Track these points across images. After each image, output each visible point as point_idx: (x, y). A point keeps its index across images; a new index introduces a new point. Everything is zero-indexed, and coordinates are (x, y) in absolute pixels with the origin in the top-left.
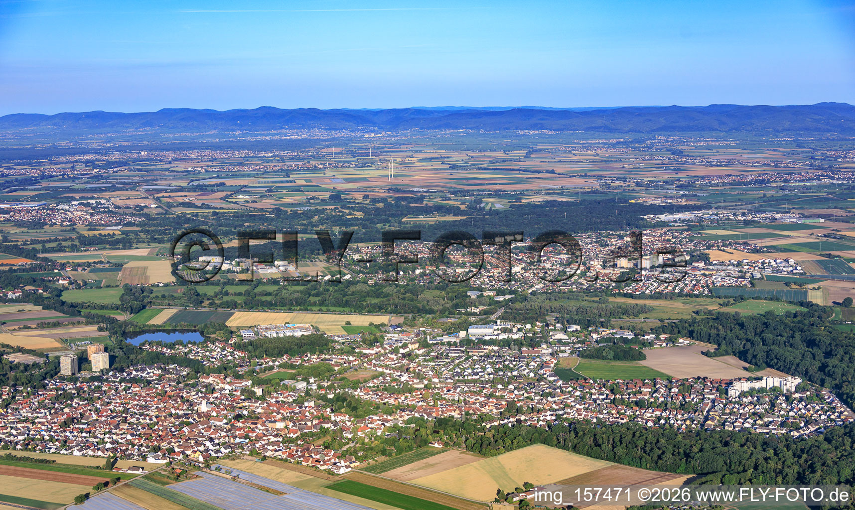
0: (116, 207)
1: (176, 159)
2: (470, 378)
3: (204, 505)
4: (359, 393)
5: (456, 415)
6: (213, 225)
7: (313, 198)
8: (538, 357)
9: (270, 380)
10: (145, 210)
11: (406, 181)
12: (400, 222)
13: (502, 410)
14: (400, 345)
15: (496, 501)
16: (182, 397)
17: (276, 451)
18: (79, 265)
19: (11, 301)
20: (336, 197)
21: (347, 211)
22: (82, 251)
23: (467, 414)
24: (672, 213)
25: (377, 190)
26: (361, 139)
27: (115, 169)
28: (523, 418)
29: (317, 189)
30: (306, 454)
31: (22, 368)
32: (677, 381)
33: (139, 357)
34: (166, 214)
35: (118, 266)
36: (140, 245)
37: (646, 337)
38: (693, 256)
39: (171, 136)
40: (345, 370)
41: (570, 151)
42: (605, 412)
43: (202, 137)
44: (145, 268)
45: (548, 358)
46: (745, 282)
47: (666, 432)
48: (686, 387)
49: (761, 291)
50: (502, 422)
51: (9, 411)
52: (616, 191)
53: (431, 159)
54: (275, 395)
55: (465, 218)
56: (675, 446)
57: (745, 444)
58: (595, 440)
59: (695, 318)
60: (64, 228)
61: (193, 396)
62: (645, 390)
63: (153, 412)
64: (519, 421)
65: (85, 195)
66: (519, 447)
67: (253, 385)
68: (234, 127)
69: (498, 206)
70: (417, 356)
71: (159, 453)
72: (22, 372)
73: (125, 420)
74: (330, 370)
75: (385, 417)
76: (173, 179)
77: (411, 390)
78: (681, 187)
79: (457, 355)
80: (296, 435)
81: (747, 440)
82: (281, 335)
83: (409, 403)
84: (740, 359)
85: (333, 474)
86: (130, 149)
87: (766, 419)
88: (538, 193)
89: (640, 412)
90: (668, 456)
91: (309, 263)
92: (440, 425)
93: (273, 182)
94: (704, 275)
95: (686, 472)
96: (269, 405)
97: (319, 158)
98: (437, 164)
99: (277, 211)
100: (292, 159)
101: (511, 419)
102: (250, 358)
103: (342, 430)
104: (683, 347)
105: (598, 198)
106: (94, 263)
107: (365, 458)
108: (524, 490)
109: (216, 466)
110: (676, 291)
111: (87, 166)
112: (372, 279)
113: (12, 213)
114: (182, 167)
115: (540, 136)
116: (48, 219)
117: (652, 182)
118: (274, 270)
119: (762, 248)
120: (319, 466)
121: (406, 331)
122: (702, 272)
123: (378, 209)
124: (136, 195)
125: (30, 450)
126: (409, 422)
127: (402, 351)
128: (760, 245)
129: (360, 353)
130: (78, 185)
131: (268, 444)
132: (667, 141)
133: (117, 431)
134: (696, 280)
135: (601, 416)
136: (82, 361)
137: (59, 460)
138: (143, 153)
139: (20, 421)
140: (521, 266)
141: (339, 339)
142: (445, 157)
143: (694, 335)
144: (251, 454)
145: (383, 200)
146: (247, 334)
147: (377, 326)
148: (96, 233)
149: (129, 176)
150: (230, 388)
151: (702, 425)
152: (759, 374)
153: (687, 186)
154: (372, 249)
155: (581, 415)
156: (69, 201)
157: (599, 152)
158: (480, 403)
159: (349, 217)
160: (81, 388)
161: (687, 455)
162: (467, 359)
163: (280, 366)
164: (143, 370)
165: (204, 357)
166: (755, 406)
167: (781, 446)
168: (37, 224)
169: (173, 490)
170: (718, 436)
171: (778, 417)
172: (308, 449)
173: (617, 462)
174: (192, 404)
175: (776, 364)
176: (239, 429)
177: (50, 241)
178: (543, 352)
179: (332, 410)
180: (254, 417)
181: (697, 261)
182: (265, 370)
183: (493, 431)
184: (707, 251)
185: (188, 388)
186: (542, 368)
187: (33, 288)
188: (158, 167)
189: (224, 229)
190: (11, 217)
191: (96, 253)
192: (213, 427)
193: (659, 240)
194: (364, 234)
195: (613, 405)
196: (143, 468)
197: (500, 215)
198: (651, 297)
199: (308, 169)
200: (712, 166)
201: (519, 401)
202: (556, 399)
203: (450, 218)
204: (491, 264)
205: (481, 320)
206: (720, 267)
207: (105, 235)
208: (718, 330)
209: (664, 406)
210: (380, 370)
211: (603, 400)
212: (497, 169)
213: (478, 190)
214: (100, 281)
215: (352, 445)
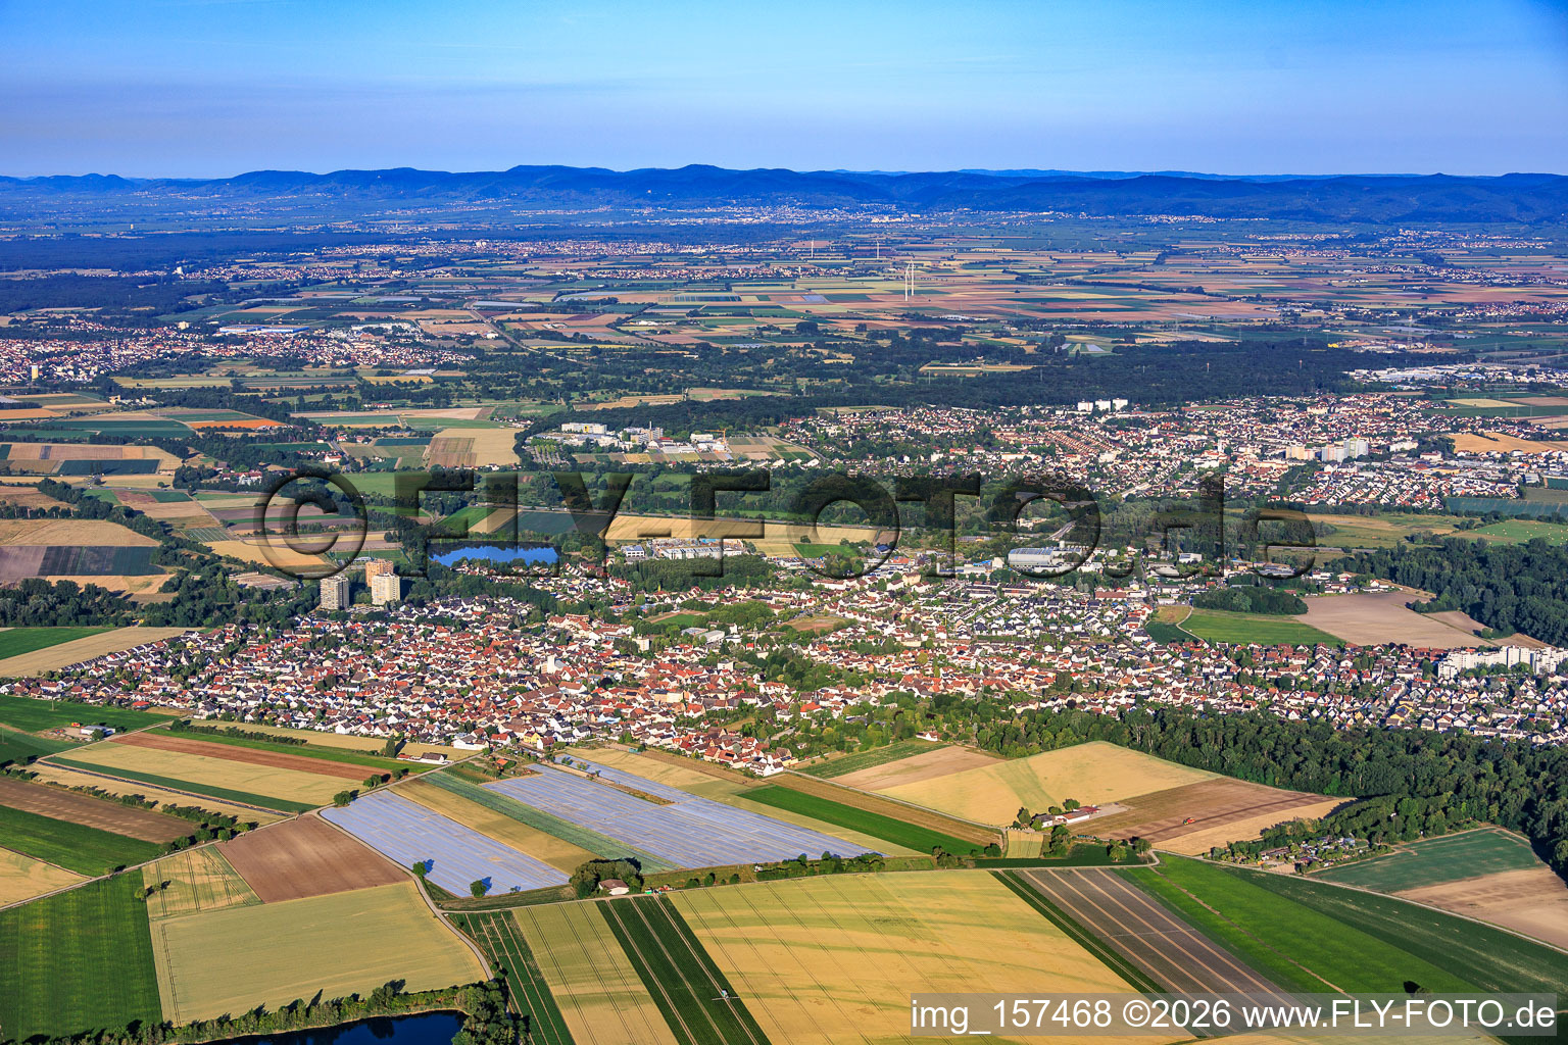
0: (427, 336)
1: (537, 256)
2: (1000, 633)
3: (540, 815)
4: (810, 652)
5: (967, 691)
6: (590, 370)
7: (770, 328)
8: (1120, 603)
9: (665, 627)
10: (477, 343)
11: (936, 301)
12: (915, 373)
13: (1046, 687)
14: (890, 577)
15: (1016, 825)
16: (517, 649)
17: (663, 737)
18: (359, 432)
19: (244, 488)
20: (809, 327)
21: (825, 352)
22: (365, 410)
23: (987, 690)
24: (1401, 368)
25: (882, 316)
26: (865, 226)
27: (429, 272)
28: (1079, 699)
29: (777, 312)
30: (712, 744)
31: (258, 595)
32: (1354, 650)
33: (450, 584)
34: (512, 349)
35: (425, 437)
36: (463, 402)
37: (1315, 576)
38: (1424, 443)
39: (529, 214)
40: (792, 615)
41: (1237, 255)
42: (1220, 694)
43: (584, 217)
44: (471, 441)
45: (1138, 606)
46: (1508, 490)
47: (1317, 729)
48: (1366, 659)
49: (1533, 507)
50: (1043, 705)
51: (235, 662)
52: (1308, 326)
53: (984, 264)
54: (670, 650)
55: (1030, 367)
56: (1326, 751)
57: (1447, 752)
58: (1194, 737)
59: (1404, 547)
60: (337, 371)
61: (535, 648)
62: (1296, 662)
63: (468, 672)
64: (1072, 704)
65: (375, 314)
66: (1065, 744)
67: (635, 635)
68: (641, 201)
69: (1094, 349)
70: (916, 595)
71: (473, 734)
72: (258, 602)
73: (421, 682)
74: (765, 613)
75: (849, 690)
76: (528, 290)
77: (897, 650)
78: (1428, 321)
79: (984, 596)
80: (699, 714)
81: (1452, 745)
82: (690, 555)
83: (892, 670)
84: (1472, 617)
85: (752, 776)
86: (457, 236)
87: (1495, 716)
88: (1167, 327)
89: (1280, 697)
90: (1312, 765)
91: (750, 438)
92: (938, 706)
93: (701, 299)
94: (1438, 476)
95: (1340, 793)
96: (658, 666)
97: (787, 258)
98: (996, 274)
99: (704, 348)
100: (739, 259)
101: (1060, 701)
102: (635, 591)
103: (774, 709)
104: (1376, 595)
105: (1274, 338)
106: (385, 429)
107: (808, 752)
108: (1064, 810)
109: (563, 756)
110: (1382, 501)
111: (380, 265)
112: (854, 468)
113: (250, 343)
114: (545, 269)
115: (1189, 226)
116: (310, 355)
117: (1377, 311)
118: (689, 448)
119: (1551, 431)
120: (731, 763)
121: (902, 555)
122: (1435, 470)
123: (880, 349)
124: (463, 317)
125: (266, 723)
126: (889, 699)
127: (890, 587)
128: (1549, 427)
129: (821, 587)
130: (362, 297)
131: (651, 726)
132: (1420, 240)
133: (408, 699)
134: (1422, 484)
135: (1213, 701)
136: (357, 588)
137: (313, 739)
138: (478, 244)
139: (253, 678)
140: (1116, 453)
141: (787, 564)
142: (1010, 261)
143: (1398, 575)
144: (623, 741)
145: (891, 334)
146: (633, 553)
147: (853, 546)
148: (391, 379)
149: (452, 283)
150: (597, 638)
151: (1383, 721)
152: (1497, 642)
153: (1439, 320)
154: (861, 417)
155: (1178, 698)
156: (346, 324)
157: (1290, 256)
158: (1011, 674)
159: (827, 362)
160: (353, 630)
161: (1343, 766)
162: (1000, 603)
163: (682, 606)
164: (455, 605)
165: (557, 587)
166: (1480, 694)
167: (1508, 758)
168: (293, 363)
169: (492, 791)
170: (1402, 739)
171: (1516, 713)
172: (715, 736)
173: (1226, 774)
174: (531, 661)
175: (1531, 627)
176: (606, 702)
177: (312, 392)
178: (1132, 595)
179: (762, 676)
180: (632, 684)
181: (1430, 452)
182: (657, 612)
183: (1025, 718)
184: (1452, 435)
185: (528, 635)
186: (1124, 621)
187: (282, 469)
188: (504, 268)
189: (610, 377)
190: (248, 349)
191: (389, 413)
192: (564, 698)
193: (1367, 415)
194: (851, 391)
195: (1235, 684)
196: (445, 757)
197: (1094, 365)
198: (1336, 511)
199: (765, 277)
200: (1494, 285)
201: (1077, 672)
202: (1141, 671)
203: (1005, 368)
204: (1064, 448)
205: (1033, 539)
206: (1468, 463)
207: (405, 384)
208: (1441, 567)
209: (1324, 689)
210: (851, 616)
211: (1221, 675)
212: (1099, 284)
213: (1062, 321)
214: (394, 461)
215: (788, 732)
